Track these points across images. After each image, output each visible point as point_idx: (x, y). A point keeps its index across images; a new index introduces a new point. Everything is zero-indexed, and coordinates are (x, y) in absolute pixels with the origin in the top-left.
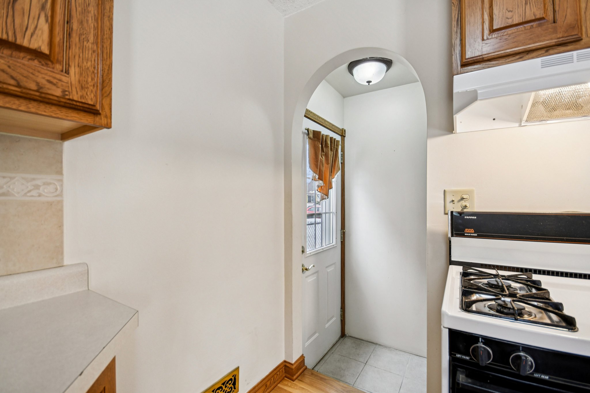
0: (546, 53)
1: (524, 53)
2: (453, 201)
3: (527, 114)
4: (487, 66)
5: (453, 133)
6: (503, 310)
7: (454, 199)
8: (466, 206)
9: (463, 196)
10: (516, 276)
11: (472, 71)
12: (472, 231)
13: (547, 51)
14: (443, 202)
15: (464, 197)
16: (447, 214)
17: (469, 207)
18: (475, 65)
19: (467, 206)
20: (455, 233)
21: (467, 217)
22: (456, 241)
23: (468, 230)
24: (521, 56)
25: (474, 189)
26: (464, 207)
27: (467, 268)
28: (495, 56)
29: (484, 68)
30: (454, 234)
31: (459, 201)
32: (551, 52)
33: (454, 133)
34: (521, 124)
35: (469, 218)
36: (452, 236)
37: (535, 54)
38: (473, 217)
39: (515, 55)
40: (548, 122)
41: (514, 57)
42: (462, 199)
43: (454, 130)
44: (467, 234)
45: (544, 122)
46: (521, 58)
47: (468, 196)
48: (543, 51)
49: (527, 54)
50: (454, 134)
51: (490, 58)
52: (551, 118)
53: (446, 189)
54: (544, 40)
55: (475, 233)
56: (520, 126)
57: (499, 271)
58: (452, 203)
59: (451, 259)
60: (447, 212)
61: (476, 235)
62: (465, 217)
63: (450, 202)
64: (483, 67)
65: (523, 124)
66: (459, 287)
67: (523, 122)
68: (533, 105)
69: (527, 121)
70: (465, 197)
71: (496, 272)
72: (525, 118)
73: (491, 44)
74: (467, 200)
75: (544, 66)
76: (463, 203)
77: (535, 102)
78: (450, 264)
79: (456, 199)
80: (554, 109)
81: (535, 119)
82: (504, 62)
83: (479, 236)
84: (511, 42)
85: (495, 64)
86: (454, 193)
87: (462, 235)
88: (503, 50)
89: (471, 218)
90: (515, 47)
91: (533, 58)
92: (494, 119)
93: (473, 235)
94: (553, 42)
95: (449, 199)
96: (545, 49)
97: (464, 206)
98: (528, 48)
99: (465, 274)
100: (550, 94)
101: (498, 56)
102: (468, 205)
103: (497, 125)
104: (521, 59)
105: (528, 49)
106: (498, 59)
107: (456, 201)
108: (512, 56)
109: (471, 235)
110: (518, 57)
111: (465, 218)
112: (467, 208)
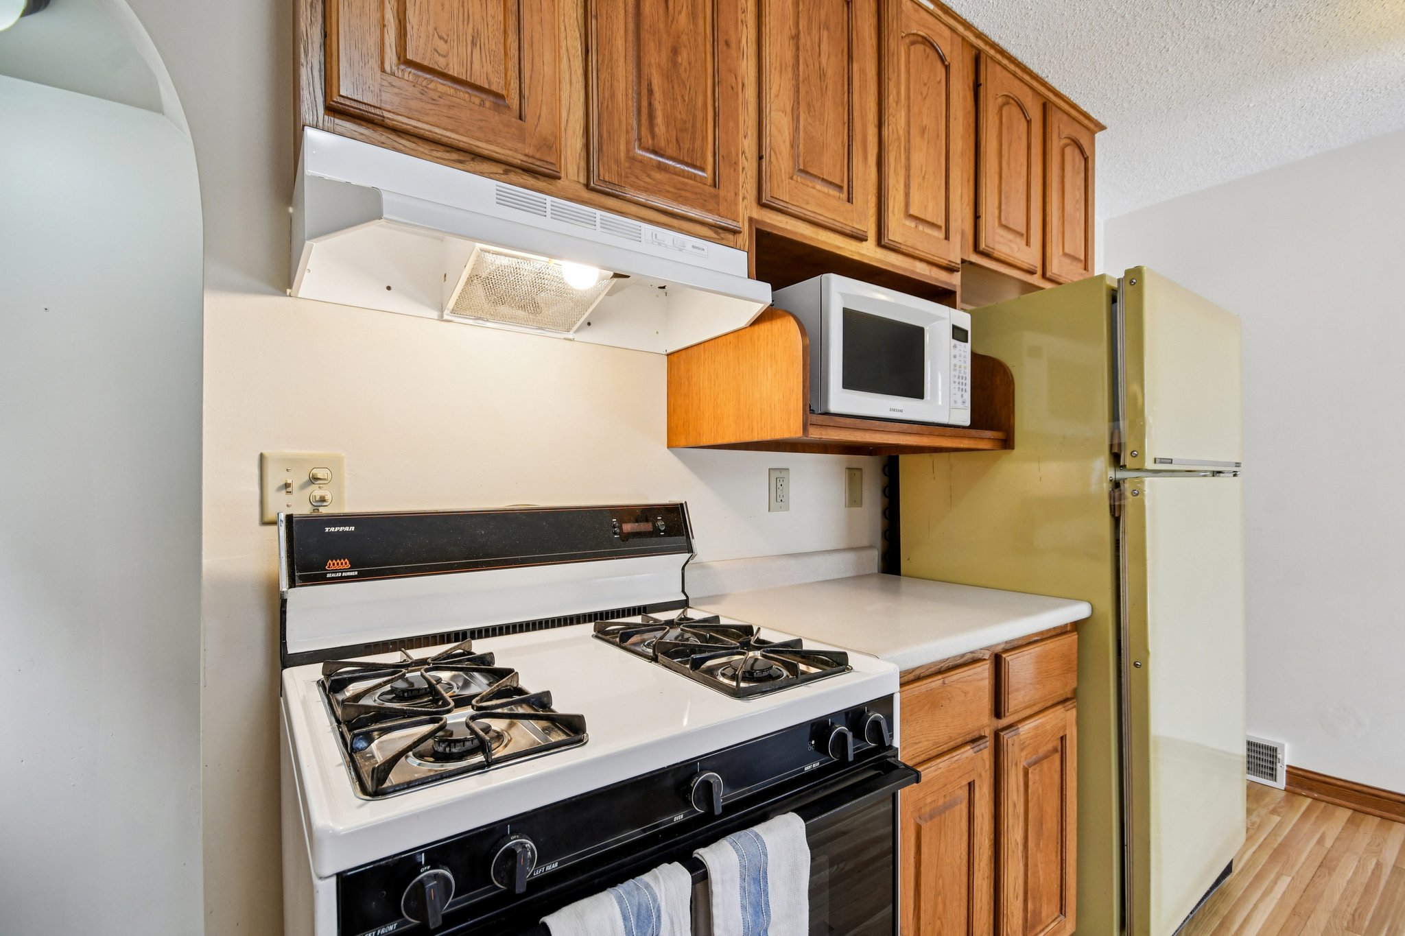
0: (503, 176)
1: (467, 154)
2: (287, 485)
3: (457, 297)
4: (389, 142)
5: (288, 294)
6: (450, 750)
7: (289, 481)
8: (323, 500)
9: (314, 471)
10: (448, 655)
11: (353, 137)
12: (345, 563)
13: (506, 172)
14: (257, 490)
15: (319, 477)
16: (274, 523)
17: (330, 501)
18: (362, 125)
19: (326, 498)
20: (300, 577)
21: (332, 529)
22: (301, 599)
23: (334, 564)
24: (461, 158)
25: (343, 454)
26: (317, 501)
27: (336, 666)
28: (408, 127)
29: (382, 145)
30: (297, 578)
31: (304, 486)
32: (512, 177)
33: (290, 296)
34: (442, 316)
35: (336, 530)
36: (292, 584)
37: (486, 167)
38: (347, 529)
39: (448, 149)
40: (489, 324)
41: (448, 152)
42: (314, 479)
43: (290, 287)
44: (333, 575)
45: (480, 322)
46: (460, 162)
47: (329, 472)
48: (499, 169)
49: (473, 159)
50: (289, 298)
51: (398, 127)
52: (494, 317)
53: (265, 452)
54: (503, 146)
55: (353, 567)
56: (441, 319)
57: (409, 652)
58: (284, 492)
59: (287, 652)
60: (270, 516)
61: (356, 573)
62: (327, 529)
63: (280, 489)
64: (383, 143)
65: (446, 317)
66: (330, 729)
67: (446, 312)
68: (470, 280)
69: (453, 312)
70: (320, 473)
71: (405, 657)
72: (451, 304)
73: (402, 92)
74: (326, 482)
75: (501, 200)
76: (318, 493)
77: (474, 274)
78: (285, 667)
79: (297, 479)
80: (501, 300)
81: (468, 312)
82: (426, 151)
83: (363, 576)
84: (445, 114)
85: (409, 148)
86: (291, 463)
87: (319, 578)
88: (427, 123)
89: (341, 530)
90: (452, 131)
91: (482, 174)
92: (389, 288)
93: (349, 574)
94: (518, 159)
95: (275, 478)
96: (504, 167)
97: (318, 499)
98: (476, 146)
99: (333, 686)
100: (501, 265)
101: (417, 131)
102: (328, 497)
103: (392, 302)
104: (458, 163)
105: (474, 148)
106: (415, 139)
107: (295, 486)
108: (443, 148)
109: (344, 574)
110: (454, 156)
111: (327, 531)
112: (325, 504)
